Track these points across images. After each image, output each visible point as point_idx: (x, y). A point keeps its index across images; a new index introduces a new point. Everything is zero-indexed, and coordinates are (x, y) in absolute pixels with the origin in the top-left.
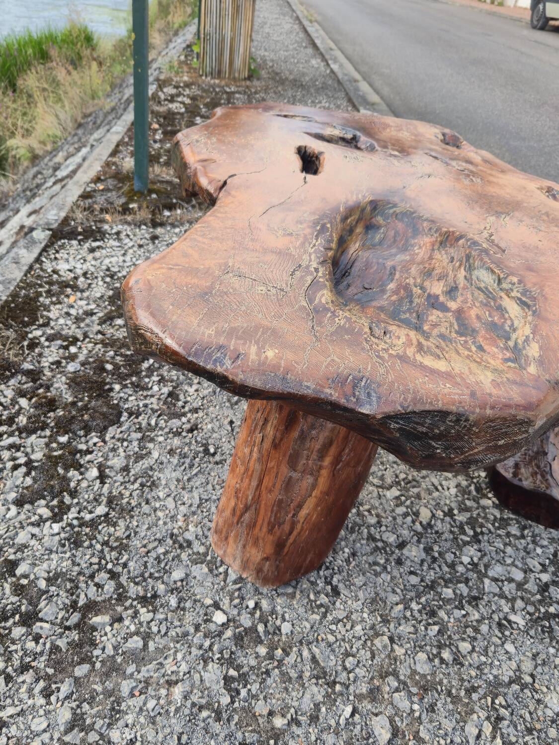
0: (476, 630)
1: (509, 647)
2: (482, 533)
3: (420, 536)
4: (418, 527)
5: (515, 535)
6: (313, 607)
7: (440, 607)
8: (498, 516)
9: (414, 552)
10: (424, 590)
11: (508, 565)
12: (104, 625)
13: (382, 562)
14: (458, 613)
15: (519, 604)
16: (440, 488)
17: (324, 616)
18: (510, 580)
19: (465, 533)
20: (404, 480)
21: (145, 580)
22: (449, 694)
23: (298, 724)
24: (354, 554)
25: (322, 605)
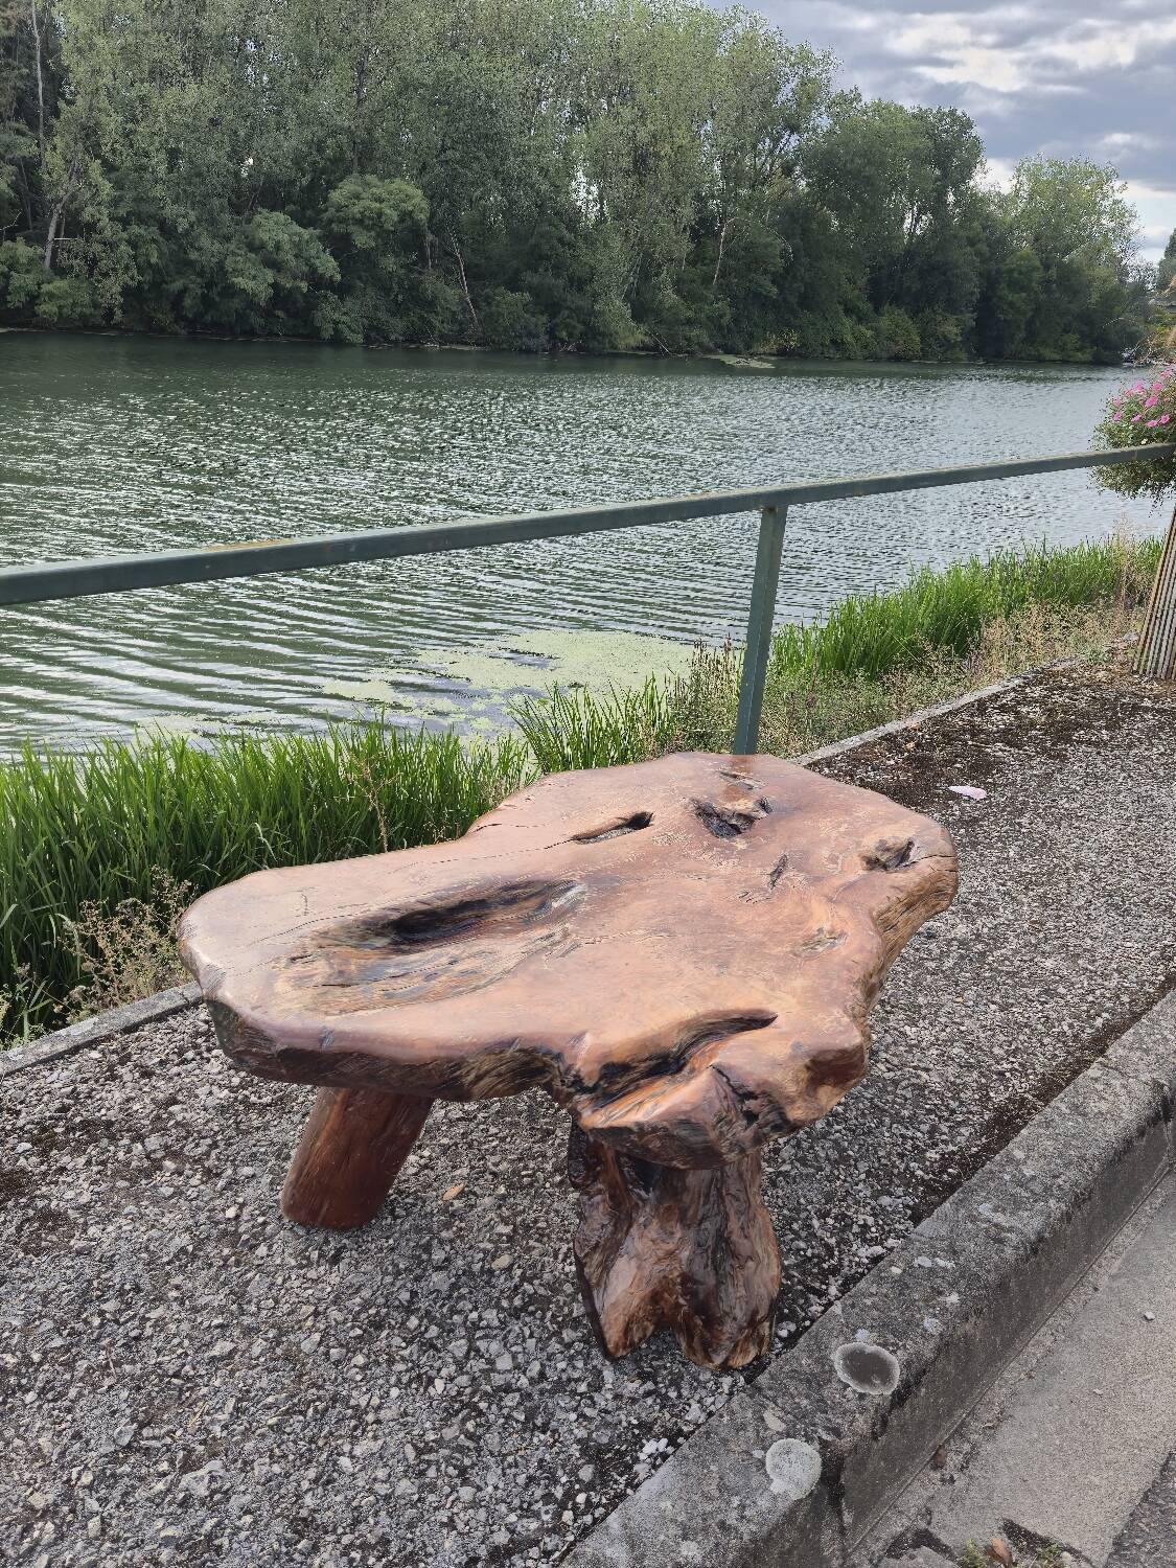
0: (391, 1362)
1: (395, 1392)
2: (532, 1314)
3: (468, 1273)
4: (477, 1267)
5: (563, 1339)
6: (301, 1253)
7: (392, 1328)
8: (575, 1315)
9: (439, 1280)
10: (398, 1307)
11: (510, 1352)
12: (168, 1170)
13: (401, 1266)
14: (397, 1341)
15: (463, 1380)
16: (561, 1257)
17: (301, 1267)
18: (491, 1362)
19: (510, 1299)
20: (538, 1228)
21: (227, 1160)
22: (301, 1376)
23: (182, 1303)
24: (392, 1249)
25: (308, 1258)
